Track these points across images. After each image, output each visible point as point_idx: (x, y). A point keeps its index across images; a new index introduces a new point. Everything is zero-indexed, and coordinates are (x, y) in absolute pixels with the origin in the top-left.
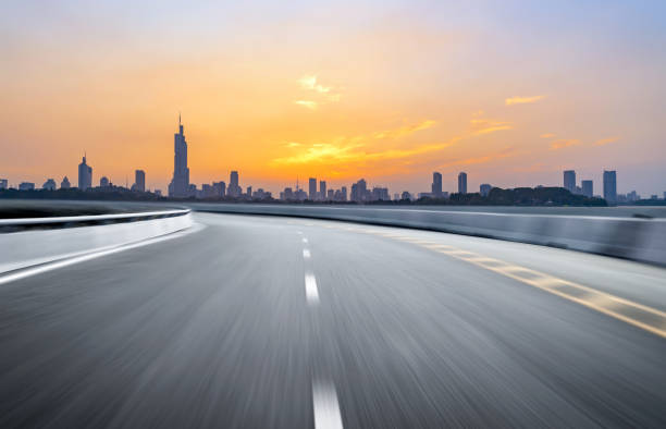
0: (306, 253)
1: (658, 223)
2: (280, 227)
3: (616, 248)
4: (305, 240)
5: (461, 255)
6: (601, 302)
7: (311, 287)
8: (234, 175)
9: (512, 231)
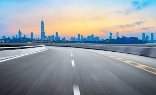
0: (72, 55)
1: (154, 48)
2: (66, 49)
3: (144, 54)
4: (72, 52)
5: (108, 56)
6: (141, 66)
7: (73, 63)
8: (57, 33)
9: (120, 50)
